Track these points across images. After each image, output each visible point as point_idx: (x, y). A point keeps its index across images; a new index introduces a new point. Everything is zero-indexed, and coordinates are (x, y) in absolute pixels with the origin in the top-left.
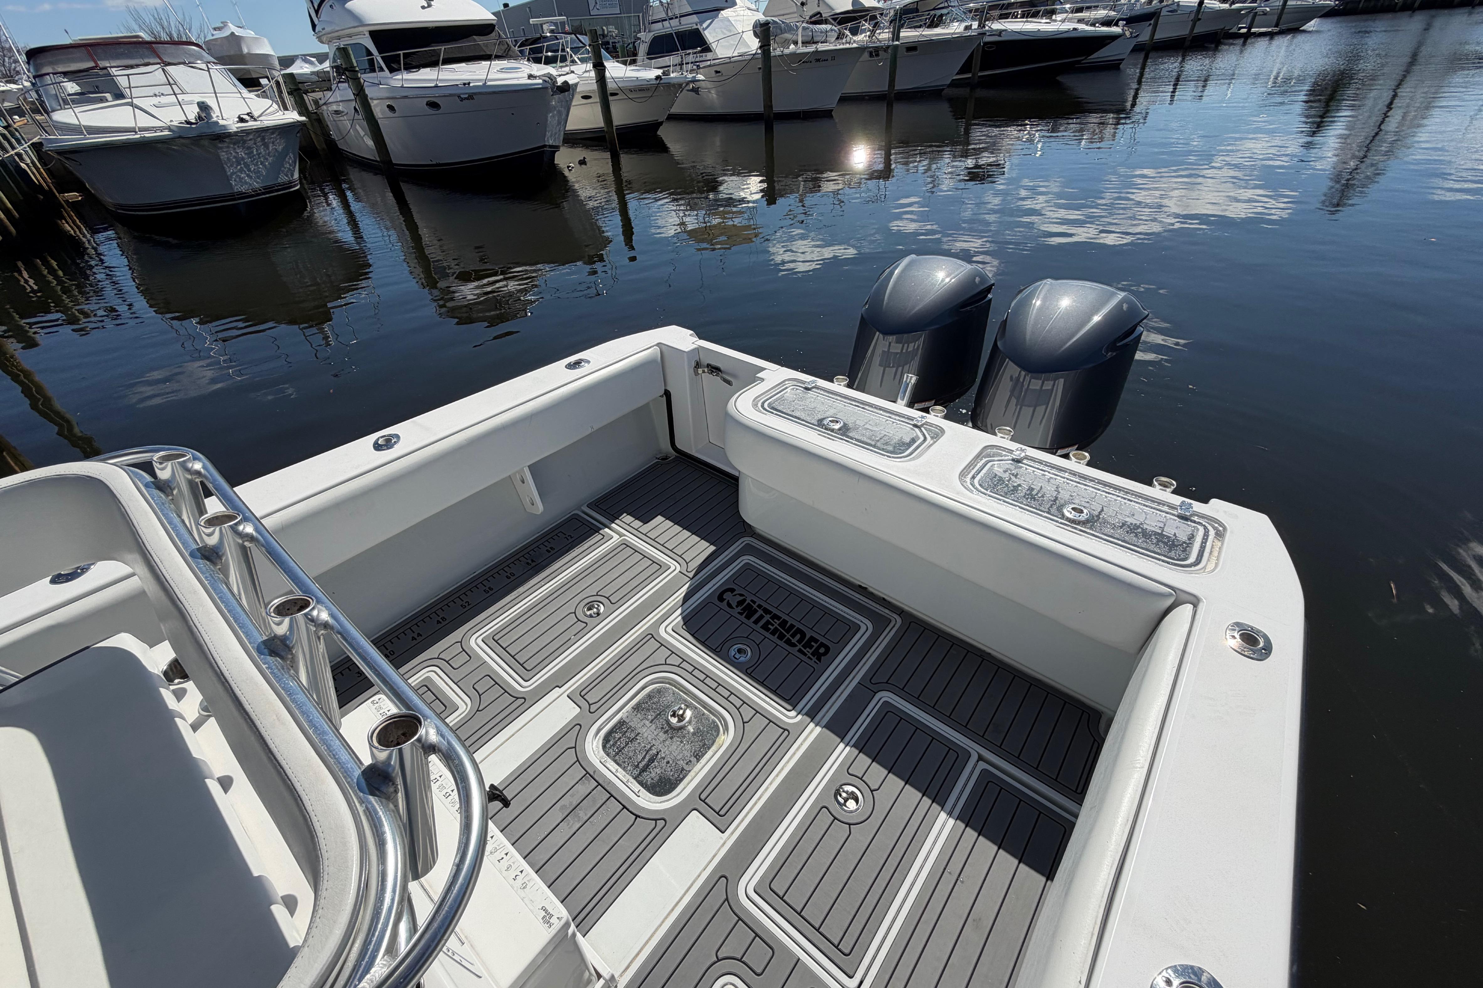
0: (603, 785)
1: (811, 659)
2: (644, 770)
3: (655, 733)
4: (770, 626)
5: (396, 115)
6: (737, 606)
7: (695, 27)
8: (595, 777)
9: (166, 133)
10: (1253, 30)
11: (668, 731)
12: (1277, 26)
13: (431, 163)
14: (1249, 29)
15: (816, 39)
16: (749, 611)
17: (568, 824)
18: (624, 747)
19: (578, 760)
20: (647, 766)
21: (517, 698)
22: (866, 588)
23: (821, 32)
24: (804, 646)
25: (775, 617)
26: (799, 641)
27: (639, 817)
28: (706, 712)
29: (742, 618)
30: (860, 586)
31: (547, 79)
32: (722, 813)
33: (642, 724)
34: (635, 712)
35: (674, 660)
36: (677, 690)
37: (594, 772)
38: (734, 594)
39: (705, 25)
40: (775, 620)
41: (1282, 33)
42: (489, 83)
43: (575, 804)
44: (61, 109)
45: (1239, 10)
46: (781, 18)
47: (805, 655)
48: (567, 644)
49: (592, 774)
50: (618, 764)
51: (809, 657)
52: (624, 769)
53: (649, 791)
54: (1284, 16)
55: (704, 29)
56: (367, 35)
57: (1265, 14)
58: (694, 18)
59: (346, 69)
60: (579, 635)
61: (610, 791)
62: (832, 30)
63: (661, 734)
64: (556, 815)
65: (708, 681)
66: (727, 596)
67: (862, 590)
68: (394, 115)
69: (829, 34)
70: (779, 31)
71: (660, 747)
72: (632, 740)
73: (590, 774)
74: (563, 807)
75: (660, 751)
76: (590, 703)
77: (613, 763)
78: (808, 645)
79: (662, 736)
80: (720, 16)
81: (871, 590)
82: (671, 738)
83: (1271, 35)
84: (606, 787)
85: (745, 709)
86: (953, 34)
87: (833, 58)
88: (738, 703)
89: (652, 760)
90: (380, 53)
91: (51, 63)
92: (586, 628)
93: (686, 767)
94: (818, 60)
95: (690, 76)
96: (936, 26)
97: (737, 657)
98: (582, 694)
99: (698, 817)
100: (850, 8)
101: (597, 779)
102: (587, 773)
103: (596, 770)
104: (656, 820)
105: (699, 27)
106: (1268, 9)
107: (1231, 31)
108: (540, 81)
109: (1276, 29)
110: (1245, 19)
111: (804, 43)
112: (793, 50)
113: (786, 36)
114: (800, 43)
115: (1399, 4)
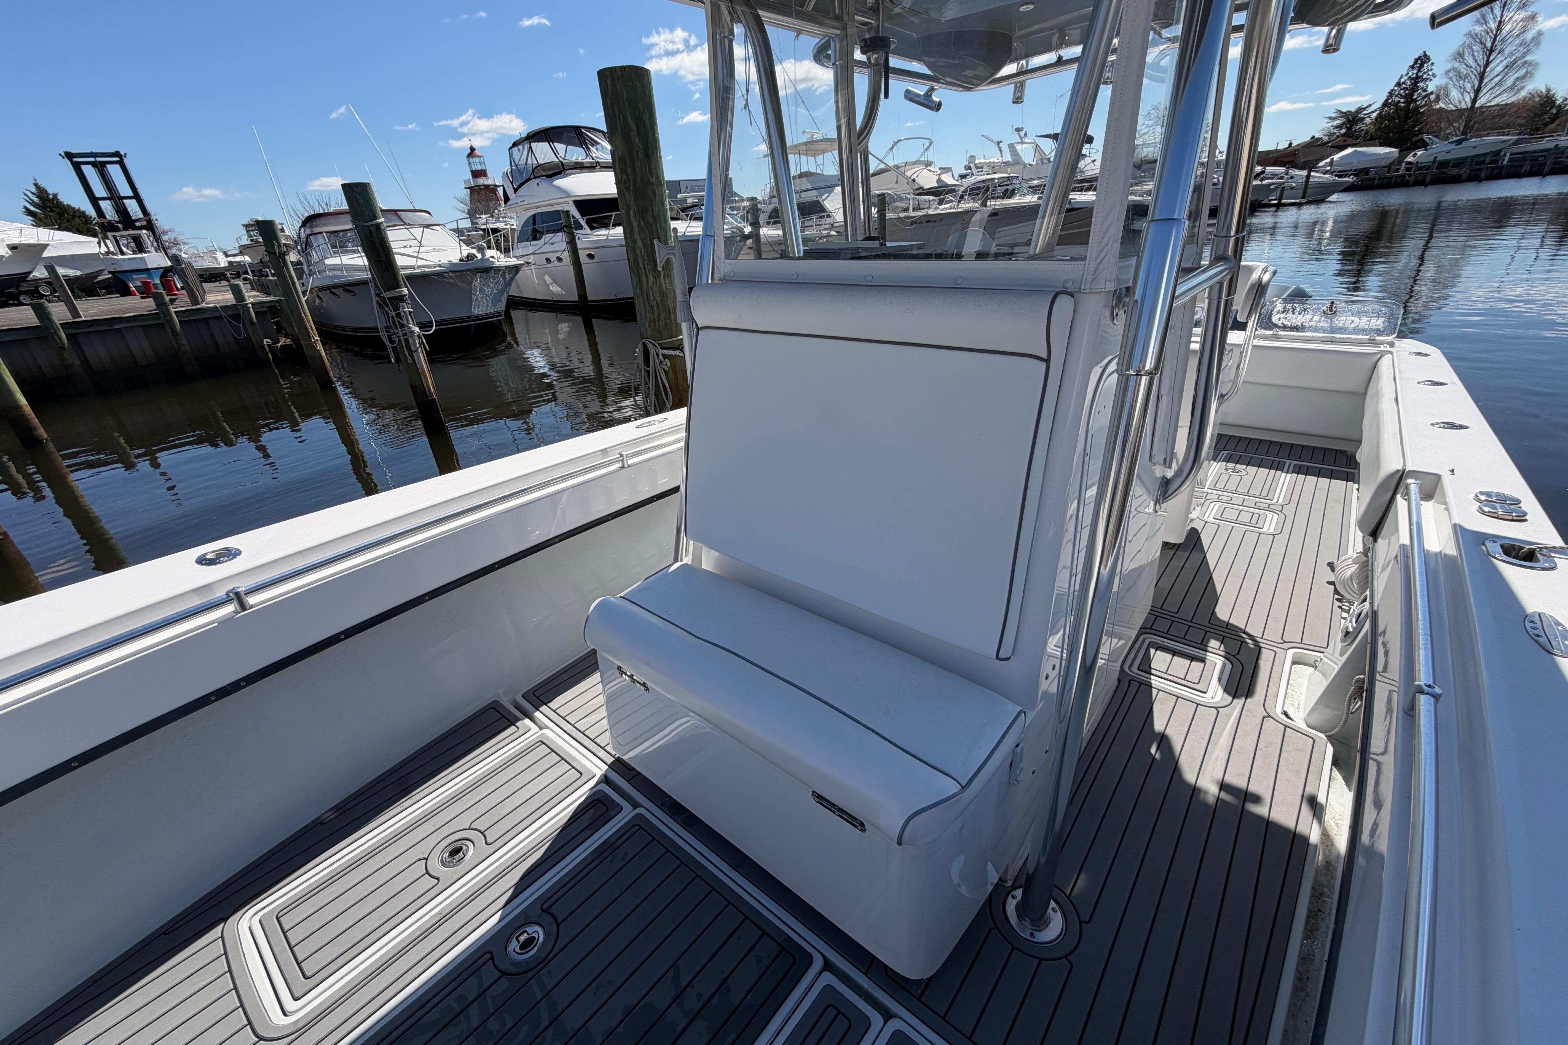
5: (594, 260)
7: (815, 199)
9: (438, 268)
10: (1283, 201)
12: (1304, 197)
13: (615, 298)
14: (1280, 199)
15: (921, 206)
23: (926, 201)
31: (735, 230)
39: (824, 197)
41: (1309, 203)
42: (687, 234)
44: (332, 257)
45: (1269, 185)
46: (893, 191)
54: (1309, 191)
55: (824, 200)
56: (572, 203)
57: (1292, 188)
58: (814, 193)
59: (565, 226)
62: (933, 200)
68: (592, 261)
69: (932, 203)
70: (892, 201)
80: (835, 191)
83: (1299, 205)
86: (1030, 202)
87: (941, 220)
90: (582, 216)
91: (325, 225)
94: (928, 222)
95: (825, 233)
96: (1010, 197)
100: (936, 185)
105: (819, 199)
106: (1294, 185)
107: (1263, 202)
108: (729, 232)
109: (1304, 201)
110: (1275, 193)
111: (914, 210)
112: (906, 214)
113: (898, 204)
114: (911, 210)
115: (1412, 180)
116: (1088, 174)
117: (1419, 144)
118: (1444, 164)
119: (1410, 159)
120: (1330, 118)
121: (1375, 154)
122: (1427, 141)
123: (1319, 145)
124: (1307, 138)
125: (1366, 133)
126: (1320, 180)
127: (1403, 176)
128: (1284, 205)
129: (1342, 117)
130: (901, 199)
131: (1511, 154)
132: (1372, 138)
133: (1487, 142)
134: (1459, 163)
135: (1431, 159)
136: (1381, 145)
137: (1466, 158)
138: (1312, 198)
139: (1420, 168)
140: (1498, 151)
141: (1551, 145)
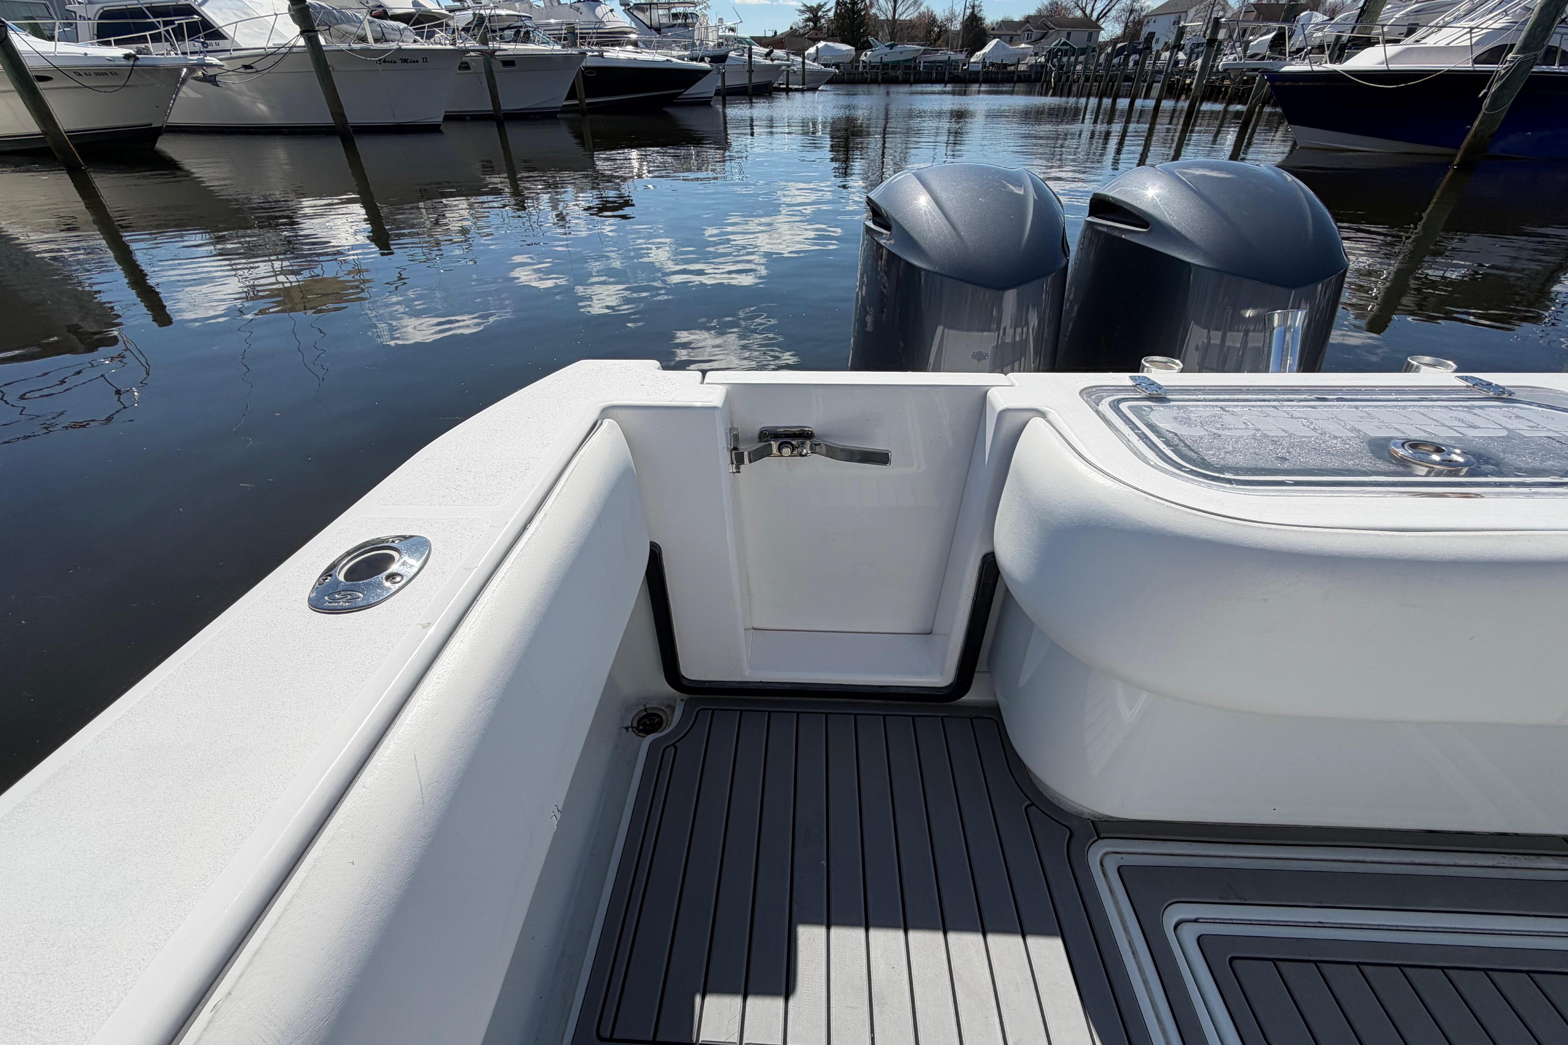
14: (787, 83)
15: (387, 36)
23: (394, 29)
41: (809, 90)
54: (808, 78)
57: (794, 73)
62: (407, 28)
69: (404, 32)
70: (333, 20)
87: (425, 60)
94: (404, 61)
109: (805, 87)
111: (375, 39)
112: (363, 45)
113: (345, 27)
114: (370, 39)
115: (869, 78)
116: (609, 26)
117: (866, 45)
118: (885, 65)
119: (863, 58)
120: (800, 11)
121: (840, 50)
122: (871, 42)
123: (798, 36)
124: (787, 29)
125: (829, 30)
126: (811, 67)
127: (862, 73)
128: (792, 90)
129: (808, 11)
130: (349, 20)
131: (924, 62)
132: (833, 35)
133: (908, 49)
134: (895, 65)
135: (878, 59)
136: (843, 42)
137: (899, 62)
138: (810, 86)
139: (873, 67)
140: (915, 58)
141: (945, 58)
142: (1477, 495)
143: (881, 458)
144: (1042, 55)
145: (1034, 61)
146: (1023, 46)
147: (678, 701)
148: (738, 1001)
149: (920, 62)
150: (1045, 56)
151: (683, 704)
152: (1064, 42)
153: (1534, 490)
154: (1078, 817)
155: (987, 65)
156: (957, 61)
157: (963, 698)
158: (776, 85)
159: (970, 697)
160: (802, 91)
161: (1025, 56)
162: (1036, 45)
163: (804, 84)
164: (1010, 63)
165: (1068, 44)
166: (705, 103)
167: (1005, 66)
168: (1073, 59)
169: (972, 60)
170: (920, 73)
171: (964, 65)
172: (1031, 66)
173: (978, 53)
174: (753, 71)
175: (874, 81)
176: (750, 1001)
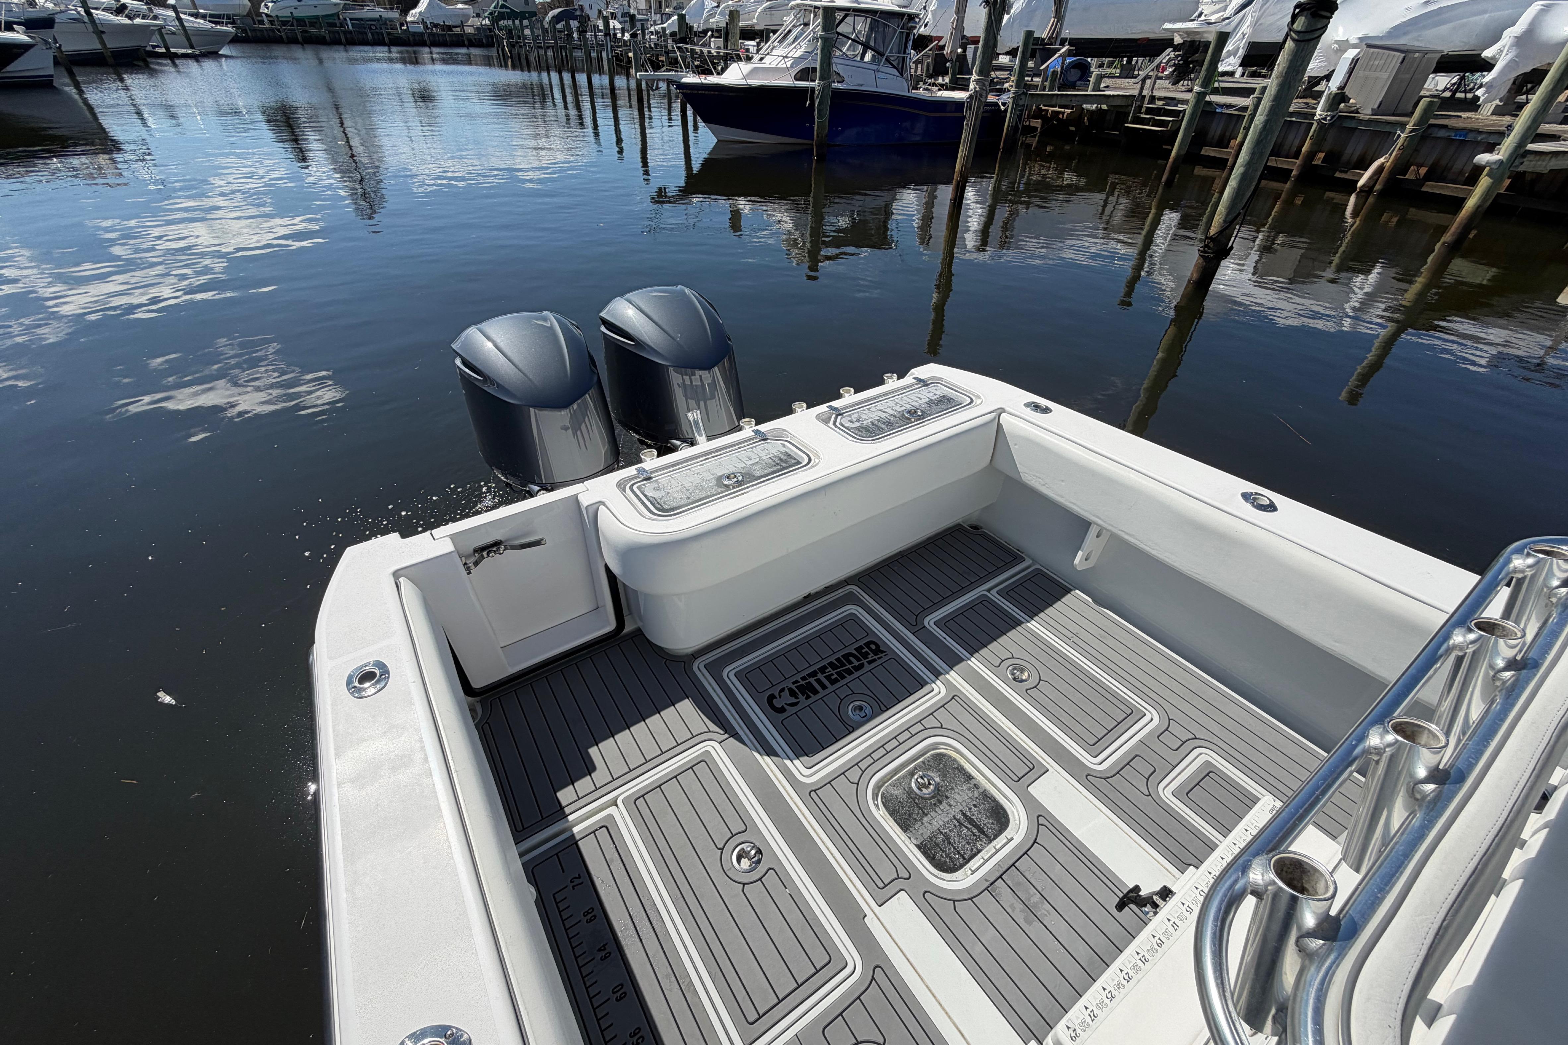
0: (1001, 872)
1: (881, 657)
2: (981, 831)
3: (940, 812)
4: (833, 677)
6: (797, 698)
8: (992, 880)
11: (938, 800)
16: (807, 690)
17: (1046, 915)
18: (954, 848)
19: (971, 899)
20: (977, 827)
21: (873, 978)
22: (809, 595)
24: (866, 658)
25: (823, 670)
26: (858, 660)
27: (1036, 839)
28: (921, 760)
29: (814, 698)
30: (805, 597)
32: (1031, 766)
33: (928, 824)
34: (911, 829)
35: (854, 775)
36: (890, 781)
37: (986, 880)
38: (778, 697)
40: (827, 671)
43: (1022, 906)
47: (875, 660)
48: (797, 900)
49: (988, 884)
50: (975, 855)
51: (879, 658)
52: (979, 851)
53: (1005, 829)
60: (785, 881)
61: (1009, 866)
63: (942, 807)
64: (1035, 929)
65: (888, 747)
66: (778, 703)
67: (809, 598)
71: (957, 811)
72: (947, 837)
73: (989, 886)
74: (1027, 921)
75: (961, 811)
76: (896, 876)
77: (972, 862)
78: (865, 655)
79: (944, 806)
81: (813, 592)
82: (947, 798)
84: (1004, 870)
85: (928, 722)
88: (919, 727)
89: (971, 821)
92: (777, 870)
93: (981, 791)
97: (864, 714)
98: (881, 885)
99: (1034, 787)
101: (994, 878)
102: (986, 889)
103: (984, 879)
104: (1039, 825)
115: (284, 37)
118: (300, 21)
119: (264, 10)
127: (272, 30)
128: (177, 56)
131: (351, 20)
134: (314, 21)
135: (287, 14)
137: (317, 17)
138: (204, 49)
139: (284, 23)
140: (337, 14)
141: (375, 15)
142: (747, 492)
143: (537, 543)
144: (486, 17)
145: (479, 24)
146: (460, 6)
147: (476, 704)
148: (571, 787)
149: (345, 19)
150: (489, 18)
151: (479, 704)
152: (502, 4)
153: (758, 486)
154: (687, 655)
155: (429, 26)
156: (391, 20)
157: (624, 632)
158: (149, 49)
159: (626, 630)
160: (196, 58)
161: (467, 17)
162: (474, 5)
163: (192, 47)
164: (454, 24)
165: (507, 8)
166: (45, 84)
167: (450, 28)
168: (517, 22)
169: (409, 19)
170: (351, 32)
171: (402, 25)
172: (478, 29)
173: (413, 11)
174: (103, 32)
175: (292, 41)
176: (575, 784)
